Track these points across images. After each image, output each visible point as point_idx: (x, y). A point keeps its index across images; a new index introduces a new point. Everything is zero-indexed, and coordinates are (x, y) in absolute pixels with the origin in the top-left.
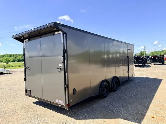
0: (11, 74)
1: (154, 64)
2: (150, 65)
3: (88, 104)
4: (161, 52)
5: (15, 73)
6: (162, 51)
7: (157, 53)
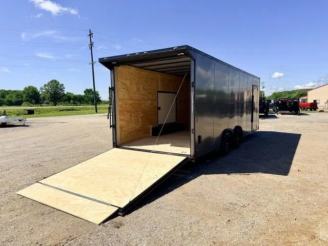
0: (27, 126)
1: (282, 114)
2: (276, 115)
3: (208, 161)
4: (290, 93)
5: (33, 125)
6: (293, 92)
7: (284, 94)
